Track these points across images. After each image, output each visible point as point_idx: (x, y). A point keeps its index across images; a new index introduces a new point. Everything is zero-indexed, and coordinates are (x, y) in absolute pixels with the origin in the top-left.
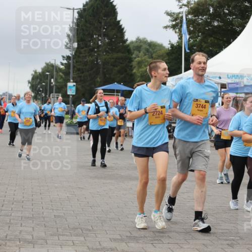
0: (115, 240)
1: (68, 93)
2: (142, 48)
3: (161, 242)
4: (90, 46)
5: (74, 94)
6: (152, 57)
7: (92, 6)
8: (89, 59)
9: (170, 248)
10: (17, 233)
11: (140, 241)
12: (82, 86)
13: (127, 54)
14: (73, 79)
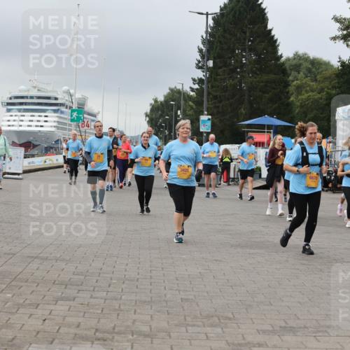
0: (264, 332)
1: (201, 130)
2: (302, 67)
3: (326, 334)
4: (230, 64)
5: (209, 131)
6: (316, 80)
7: (232, 10)
8: (229, 82)
9: (338, 343)
10: (129, 323)
11: (298, 334)
12: (220, 120)
13: (282, 75)
14: (208, 111)
